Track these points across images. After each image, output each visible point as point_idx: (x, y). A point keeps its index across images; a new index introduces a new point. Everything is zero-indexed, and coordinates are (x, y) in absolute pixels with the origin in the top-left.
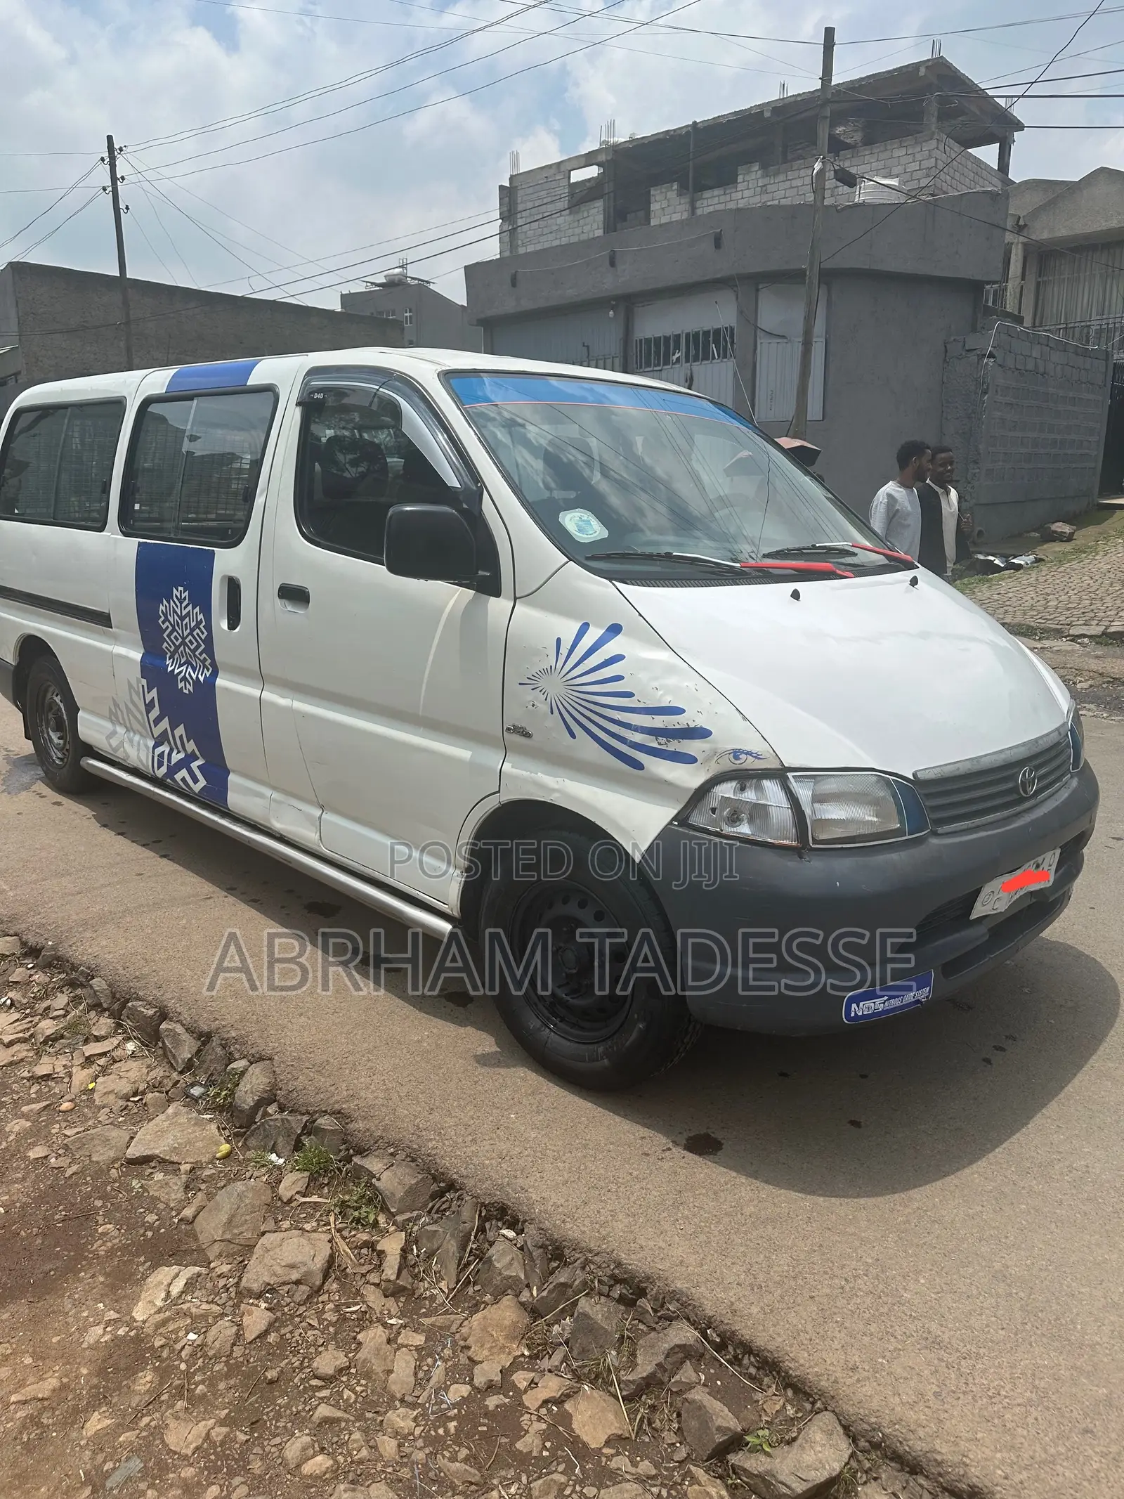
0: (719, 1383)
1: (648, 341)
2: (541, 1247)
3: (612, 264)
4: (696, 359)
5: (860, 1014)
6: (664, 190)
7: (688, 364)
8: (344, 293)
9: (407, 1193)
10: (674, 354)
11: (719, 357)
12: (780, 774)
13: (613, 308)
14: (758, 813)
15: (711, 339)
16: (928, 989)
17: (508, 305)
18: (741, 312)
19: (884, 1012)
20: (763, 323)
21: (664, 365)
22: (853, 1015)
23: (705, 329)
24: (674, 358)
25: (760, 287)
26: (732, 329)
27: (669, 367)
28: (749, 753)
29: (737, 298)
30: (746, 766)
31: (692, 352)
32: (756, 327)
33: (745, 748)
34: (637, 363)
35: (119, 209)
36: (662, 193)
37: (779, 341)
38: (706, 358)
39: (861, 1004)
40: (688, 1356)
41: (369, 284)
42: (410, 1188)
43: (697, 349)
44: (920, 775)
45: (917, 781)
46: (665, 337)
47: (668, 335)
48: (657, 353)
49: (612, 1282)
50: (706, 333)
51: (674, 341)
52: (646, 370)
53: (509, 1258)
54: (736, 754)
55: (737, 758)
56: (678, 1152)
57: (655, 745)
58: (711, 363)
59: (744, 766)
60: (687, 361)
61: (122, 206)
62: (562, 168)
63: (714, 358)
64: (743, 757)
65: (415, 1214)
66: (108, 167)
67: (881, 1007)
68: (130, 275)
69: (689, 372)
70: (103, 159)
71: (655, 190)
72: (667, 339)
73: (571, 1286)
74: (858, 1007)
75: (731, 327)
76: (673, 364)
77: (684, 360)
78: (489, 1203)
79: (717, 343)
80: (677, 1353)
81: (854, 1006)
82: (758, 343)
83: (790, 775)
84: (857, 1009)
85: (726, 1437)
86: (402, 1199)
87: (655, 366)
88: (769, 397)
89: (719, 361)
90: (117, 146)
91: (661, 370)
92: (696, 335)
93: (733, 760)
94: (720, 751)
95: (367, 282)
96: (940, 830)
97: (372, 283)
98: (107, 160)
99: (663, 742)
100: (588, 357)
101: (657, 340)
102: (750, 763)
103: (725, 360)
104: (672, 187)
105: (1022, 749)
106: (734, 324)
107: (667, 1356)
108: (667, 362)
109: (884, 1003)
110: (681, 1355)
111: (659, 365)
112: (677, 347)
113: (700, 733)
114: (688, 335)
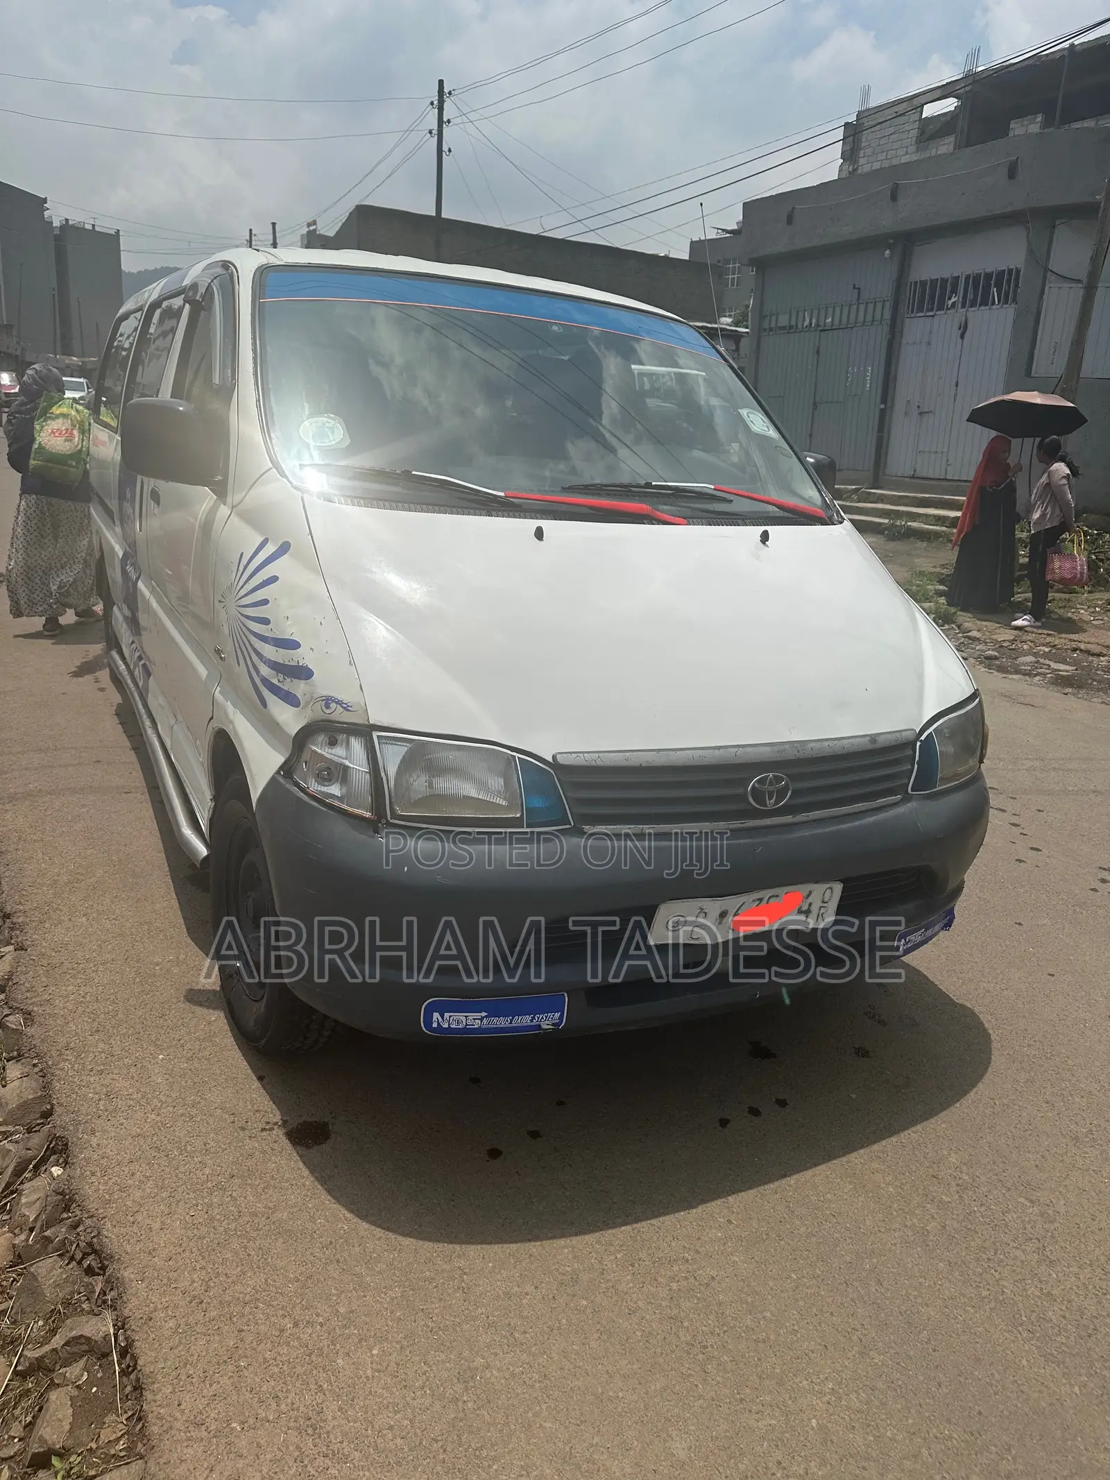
0: (94, 1389)
1: (923, 283)
2: (61, 1194)
3: (894, 197)
4: (973, 304)
5: (446, 1026)
6: (1025, 123)
7: (964, 310)
8: (694, 240)
9: (20, 1107)
10: (950, 299)
11: (999, 302)
12: (365, 731)
13: (890, 247)
14: (338, 773)
15: (993, 282)
16: (557, 1015)
17: (780, 245)
18: (1030, 251)
19: (479, 1030)
20: (1052, 265)
21: (937, 310)
22: (435, 1025)
23: (988, 270)
24: (950, 302)
25: (1057, 222)
26: (1018, 271)
27: (943, 312)
28: (339, 703)
29: (1028, 236)
30: (334, 717)
31: (970, 296)
32: (1046, 270)
33: (336, 696)
34: (908, 308)
35: (442, 151)
36: (1022, 125)
37: (1070, 285)
38: (984, 303)
39: (447, 1015)
40: (90, 1351)
41: (720, 231)
42: (25, 1102)
43: (976, 294)
44: (560, 759)
45: (555, 765)
46: (942, 279)
47: (945, 276)
48: (932, 297)
49: (89, 1250)
50: (988, 276)
51: (952, 284)
52: (918, 315)
53: (36, 1197)
54: (328, 701)
55: (327, 707)
56: (279, 1133)
57: (275, 681)
58: (990, 308)
59: (333, 717)
60: (963, 306)
61: (445, 148)
62: (915, 102)
63: (993, 303)
64: (333, 705)
65: (10, 1128)
66: (436, 110)
67: (477, 1024)
68: (444, 215)
69: (964, 319)
70: (432, 103)
71: (1017, 123)
72: (944, 281)
73: (52, 1242)
74: (443, 1017)
75: (1017, 269)
76: (948, 309)
77: (960, 305)
78: (59, 1136)
79: (999, 285)
80: (81, 1344)
81: (436, 1015)
82: (1046, 289)
83: (375, 734)
84: (440, 1020)
85: (42, 1450)
86: (11, 1112)
87: (928, 311)
88: (1053, 350)
89: (999, 306)
90: (446, 90)
91: (933, 316)
92: (977, 278)
93: (324, 708)
94: (316, 696)
95: (718, 229)
96: (588, 829)
97: (723, 230)
98: (436, 103)
99: (281, 679)
100: (858, 299)
101: (933, 282)
102: (339, 715)
103: (1005, 306)
104: (1036, 118)
105: (768, 749)
106: (1021, 266)
107: (67, 1344)
108: (940, 308)
109: (481, 1019)
110: (85, 1347)
111: (932, 310)
112: (954, 291)
113: (303, 673)
114: (968, 277)
